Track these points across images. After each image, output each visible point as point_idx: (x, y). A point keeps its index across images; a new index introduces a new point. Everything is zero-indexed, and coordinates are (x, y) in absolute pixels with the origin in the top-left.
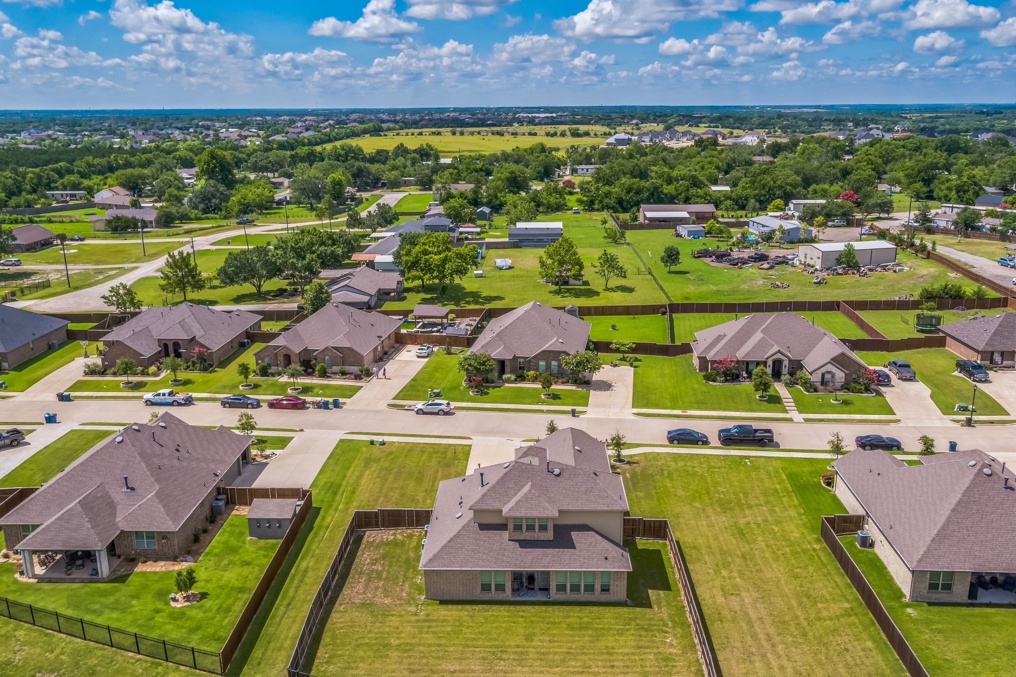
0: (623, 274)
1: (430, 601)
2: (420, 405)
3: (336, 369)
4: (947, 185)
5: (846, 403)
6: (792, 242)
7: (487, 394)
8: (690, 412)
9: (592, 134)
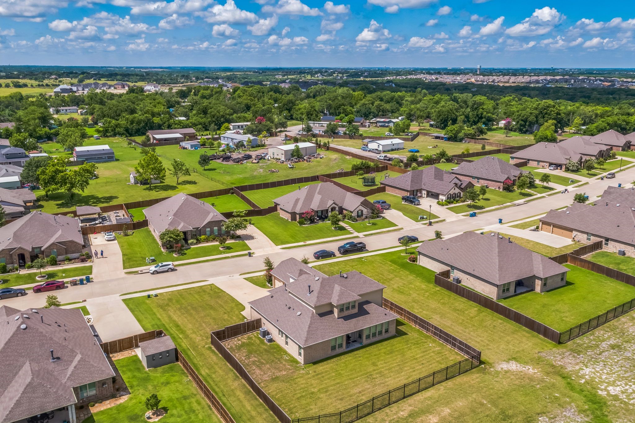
0: (187, 172)
1: (308, 365)
2: (153, 268)
3: (60, 258)
4: (300, 111)
5: (374, 224)
6: (253, 147)
7: (185, 254)
8: (308, 242)
9: (29, 86)
